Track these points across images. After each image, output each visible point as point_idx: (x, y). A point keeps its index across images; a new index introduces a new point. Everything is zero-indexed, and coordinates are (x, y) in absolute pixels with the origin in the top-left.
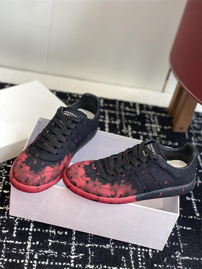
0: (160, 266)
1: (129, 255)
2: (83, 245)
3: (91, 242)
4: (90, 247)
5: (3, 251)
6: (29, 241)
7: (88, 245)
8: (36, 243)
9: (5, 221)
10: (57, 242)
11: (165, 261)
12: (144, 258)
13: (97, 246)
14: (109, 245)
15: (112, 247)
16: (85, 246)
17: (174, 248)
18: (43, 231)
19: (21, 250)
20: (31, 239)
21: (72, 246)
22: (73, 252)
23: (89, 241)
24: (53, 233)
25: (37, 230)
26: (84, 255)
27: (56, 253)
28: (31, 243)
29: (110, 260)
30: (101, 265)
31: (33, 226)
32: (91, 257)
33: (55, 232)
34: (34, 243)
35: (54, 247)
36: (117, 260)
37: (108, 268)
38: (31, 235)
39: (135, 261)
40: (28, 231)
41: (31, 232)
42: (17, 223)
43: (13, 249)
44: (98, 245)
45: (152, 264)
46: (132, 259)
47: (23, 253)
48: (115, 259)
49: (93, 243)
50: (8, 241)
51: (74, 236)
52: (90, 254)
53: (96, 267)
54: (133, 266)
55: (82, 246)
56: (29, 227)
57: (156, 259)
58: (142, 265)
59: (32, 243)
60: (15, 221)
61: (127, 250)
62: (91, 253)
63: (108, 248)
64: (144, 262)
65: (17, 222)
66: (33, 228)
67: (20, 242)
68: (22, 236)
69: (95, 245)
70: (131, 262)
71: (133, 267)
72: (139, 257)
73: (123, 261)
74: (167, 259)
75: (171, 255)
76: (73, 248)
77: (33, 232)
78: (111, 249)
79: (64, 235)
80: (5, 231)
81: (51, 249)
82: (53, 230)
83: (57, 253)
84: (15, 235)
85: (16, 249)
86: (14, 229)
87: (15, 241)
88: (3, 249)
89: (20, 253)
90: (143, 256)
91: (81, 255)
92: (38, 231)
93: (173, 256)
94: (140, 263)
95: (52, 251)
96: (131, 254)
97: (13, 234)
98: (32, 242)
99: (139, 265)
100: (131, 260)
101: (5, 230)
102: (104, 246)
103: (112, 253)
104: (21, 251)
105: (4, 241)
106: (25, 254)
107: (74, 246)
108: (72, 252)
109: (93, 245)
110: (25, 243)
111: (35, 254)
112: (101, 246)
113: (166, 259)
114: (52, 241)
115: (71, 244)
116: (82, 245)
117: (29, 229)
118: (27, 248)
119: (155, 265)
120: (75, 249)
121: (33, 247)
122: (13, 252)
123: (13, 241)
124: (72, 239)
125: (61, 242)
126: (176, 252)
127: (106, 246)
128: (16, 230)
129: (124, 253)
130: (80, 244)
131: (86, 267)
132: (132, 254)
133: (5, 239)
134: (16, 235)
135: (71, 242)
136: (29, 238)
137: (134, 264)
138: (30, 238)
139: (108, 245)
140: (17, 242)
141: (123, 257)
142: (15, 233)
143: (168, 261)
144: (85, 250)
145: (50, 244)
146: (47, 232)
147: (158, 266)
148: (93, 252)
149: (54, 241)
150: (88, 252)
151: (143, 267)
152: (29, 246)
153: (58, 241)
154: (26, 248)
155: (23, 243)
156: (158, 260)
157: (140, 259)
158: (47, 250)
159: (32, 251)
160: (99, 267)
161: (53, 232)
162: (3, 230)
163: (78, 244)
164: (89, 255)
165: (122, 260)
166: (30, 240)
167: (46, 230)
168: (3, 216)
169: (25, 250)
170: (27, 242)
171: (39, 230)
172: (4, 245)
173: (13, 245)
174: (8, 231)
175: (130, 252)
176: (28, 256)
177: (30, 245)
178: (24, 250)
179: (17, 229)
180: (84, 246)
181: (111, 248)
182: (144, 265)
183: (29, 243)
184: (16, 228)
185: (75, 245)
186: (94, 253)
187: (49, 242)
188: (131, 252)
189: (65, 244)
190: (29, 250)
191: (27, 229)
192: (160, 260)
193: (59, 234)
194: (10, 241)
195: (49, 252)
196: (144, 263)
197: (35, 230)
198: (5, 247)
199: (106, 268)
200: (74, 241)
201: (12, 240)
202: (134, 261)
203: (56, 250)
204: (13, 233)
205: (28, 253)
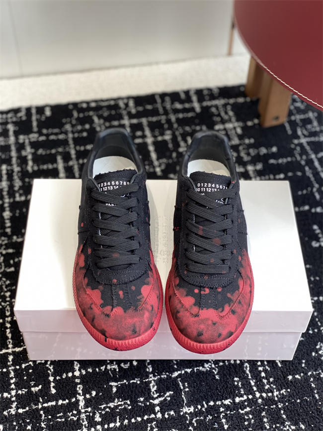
0: (297, 376)
1: (245, 372)
2: (167, 375)
3: (178, 367)
4: (180, 375)
5: (42, 423)
6: (79, 394)
7: (176, 374)
8: (91, 394)
9: (31, 371)
10: (125, 383)
11: (303, 365)
12: (269, 369)
13: (189, 370)
14: (209, 364)
15: (213, 366)
16: (171, 377)
17: (312, 338)
18: (97, 369)
19: (71, 413)
20: (82, 390)
21: (150, 382)
22: (155, 392)
23: (175, 366)
24: (115, 369)
25: (86, 371)
26: (172, 393)
27: (129, 403)
28: (83, 397)
29: (217, 389)
30: (204, 403)
31: (79, 366)
32: (185, 392)
33: (117, 366)
34: (88, 396)
35: (122, 394)
36: (227, 387)
37: (217, 403)
38: (80, 384)
39: (256, 379)
40: (74, 377)
41: (78, 378)
42: (51, 368)
43: (58, 415)
44: (191, 369)
45: (285, 377)
46: (250, 377)
47: (75, 419)
48: (224, 386)
49: (182, 369)
50: (45, 405)
51: (148, 365)
52: (182, 388)
53: (198, 409)
54: (255, 389)
55: (167, 378)
56: (73, 371)
57: (289, 367)
58: (269, 383)
59: (85, 397)
60: (47, 366)
61: (239, 364)
62: (184, 386)
63: (209, 369)
64: (271, 377)
65: (50, 366)
66: (80, 370)
67: (65, 401)
68: (66, 388)
69: (186, 370)
70: (250, 383)
71: (256, 391)
72: (260, 371)
73: (238, 384)
74: (306, 362)
75: (311, 353)
76: (153, 386)
77: (81, 376)
78: (214, 371)
79: (133, 368)
80: (37, 389)
81: (118, 398)
82: (113, 364)
83: (130, 401)
84: (53, 391)
85: (62, 414)
86: (50, 380)
87: (57, 401)
88: (41, 420)
89: (71, 419)
90: (267, 367)
91: (168, 394)
92: (89, 372)
93: (314, 354)
94: (265, 381)
95: (121, 400)
96: (246, 369)
97: (50, 390)
98: (84, 395)
99: (264, 385)
100: (250, 379)
101: (35, 386)
102: (201, 368)
103: (217, 377)
104: (71, 415)
105: (40, 406)
106: (79, 419)
107: (153, 382)
108: (153, 393)
109: (183, 372)
110: (74, 400)
111: (94, 414)
112: (195, 369)
113: (304, 361)
114: (116, 384)
115: (147, 380)
116: (165, 376)
117: (73, 373)
118: (80, 408)
119: (290, 377)
120: (156, 387)
121: (88, 403)
122: (59, 420)
123: (54, 402)
124: (148, 370)
125: (131, 382)
126: (317, 345)
127: (203, 367)
128: (53, 382)
129: (236, 371)
130: (163, 376)
131: (182, 413)
132: (248, 369)
133: (40, 402)
134: (56, 390)
135: (147, 377)
136: (78, 389)
137: (256, 385)
138: (80, 388)
139: (207, 364)
140: (60, 402)
141: (236, 379)
142: (53, 387)
143: (309, 364)
144: (173, 385)
145: (114, 390)
146: (103, 370)
147: (294, 377)
148: (186, 383)
149: (119, 383)
150: (179, 385)
151: (270, 386)
152: (82, 404)
153: (125, 381)
154: (78, 408)
155: (70, 401)
156: (292, 366)
157: (263, 374)
158: (112, 402)
159: (89, 409)
160: (203, 406)
161: (114, 367)
162: (33, 387)
163: (159, 377)
164: (181, 390)
165: (236, 383)
166: (80, 392)
167: (102, 368)
168: (25, 364)
169: (77, 412)
170: (76, 398)
171: (90, 370)
172: (42, 412)
173: (56, 409)
174: (40, 387)
175: (245, 366)
176: (85, 420)
177: (84, 401)
178: (75, 412)
179: (55, 379)
180: (169, 378)
181: (214, 369)
182: (272, 383)
183: (81, 398)
184: (53, 378)
185: (154, 380)
186: (188, 384)
187: (111, 386)
188: (247, 366)
189: (139, 382)
190: (83, 411)
191: (70, 375)
192: (296, 367)
193: (124, 367)
194: (50, 404)
195: (116, 404)
196: (271, 380)
197: (84, 372)
198: (44, 415)
199: (213, 405)
200: (152, 373)
201: (51, 402)
202: (254, 381)
203: (127, 397)
204: (50, 387)
205: (83, 416)
